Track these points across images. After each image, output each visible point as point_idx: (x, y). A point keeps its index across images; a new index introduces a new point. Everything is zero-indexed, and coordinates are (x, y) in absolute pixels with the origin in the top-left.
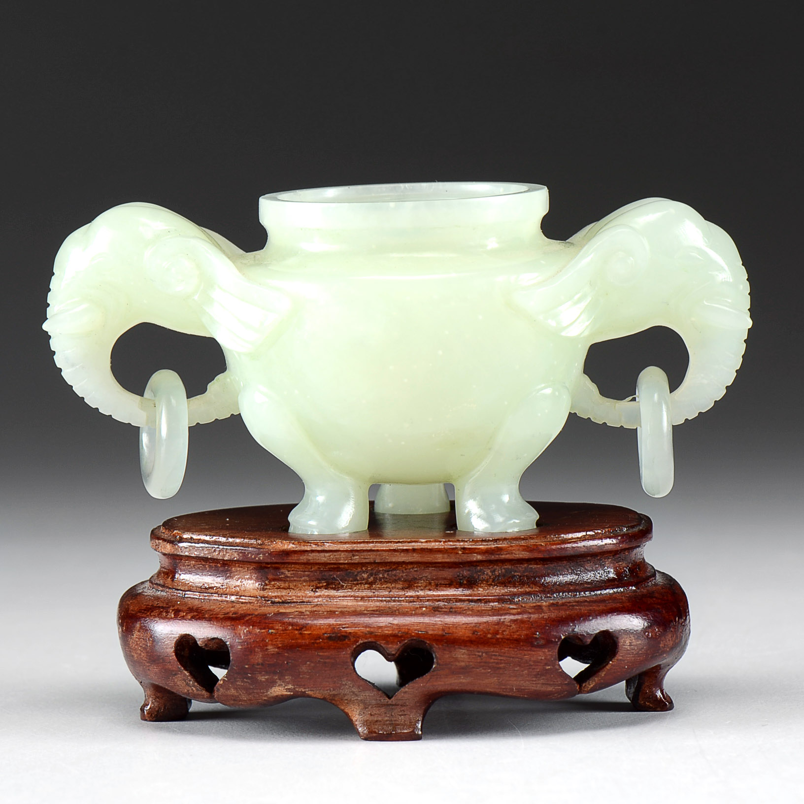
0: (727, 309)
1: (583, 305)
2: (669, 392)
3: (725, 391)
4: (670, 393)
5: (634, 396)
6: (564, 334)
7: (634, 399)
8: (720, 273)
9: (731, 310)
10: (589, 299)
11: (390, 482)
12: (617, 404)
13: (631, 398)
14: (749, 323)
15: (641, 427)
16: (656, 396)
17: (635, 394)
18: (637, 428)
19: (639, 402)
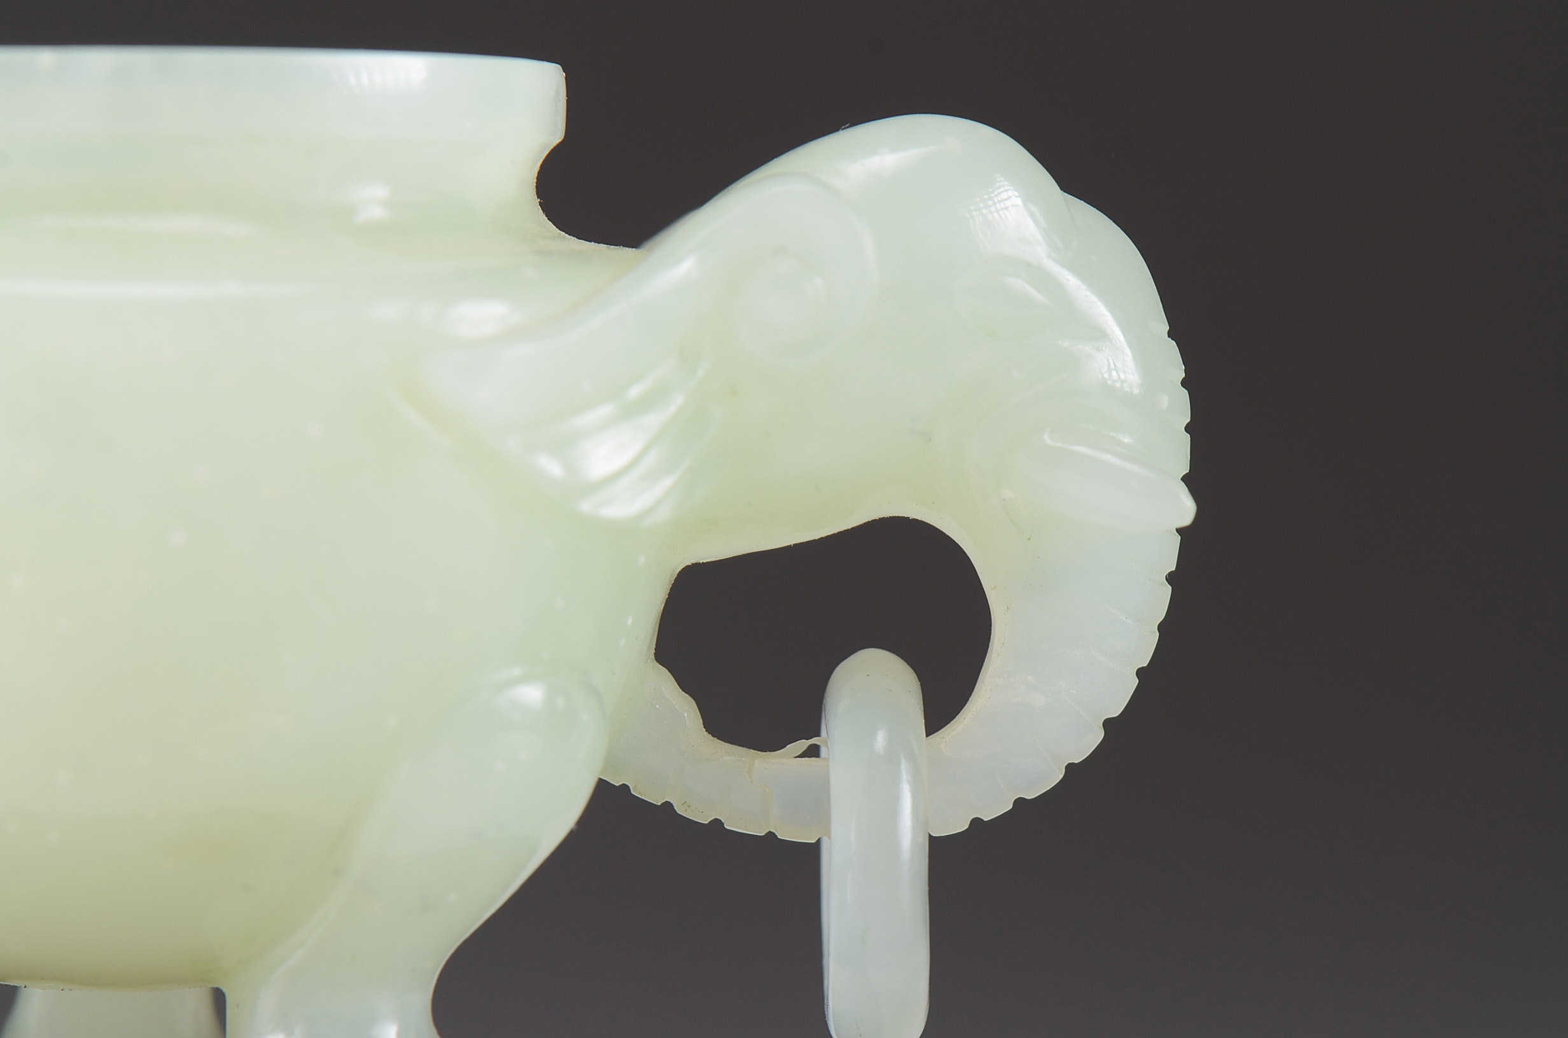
0: (1116, 461)
1: (653, 420)
2: (925, 735)
3: (1100, 735)
4: (927, 735)
5: (814, 741)
6: (586, 506)
7: (813, 752)
8: (1098, 349)
9: (1127, 465)
10: (677, 401)
11: (41, 977)
12: (756, 761)
13: (803, 745)
14: (1185, 510)
15: (830, 838)
16: (881, 738)
17: (819, 735)
18: (819, 841)
19: (827, 759)
